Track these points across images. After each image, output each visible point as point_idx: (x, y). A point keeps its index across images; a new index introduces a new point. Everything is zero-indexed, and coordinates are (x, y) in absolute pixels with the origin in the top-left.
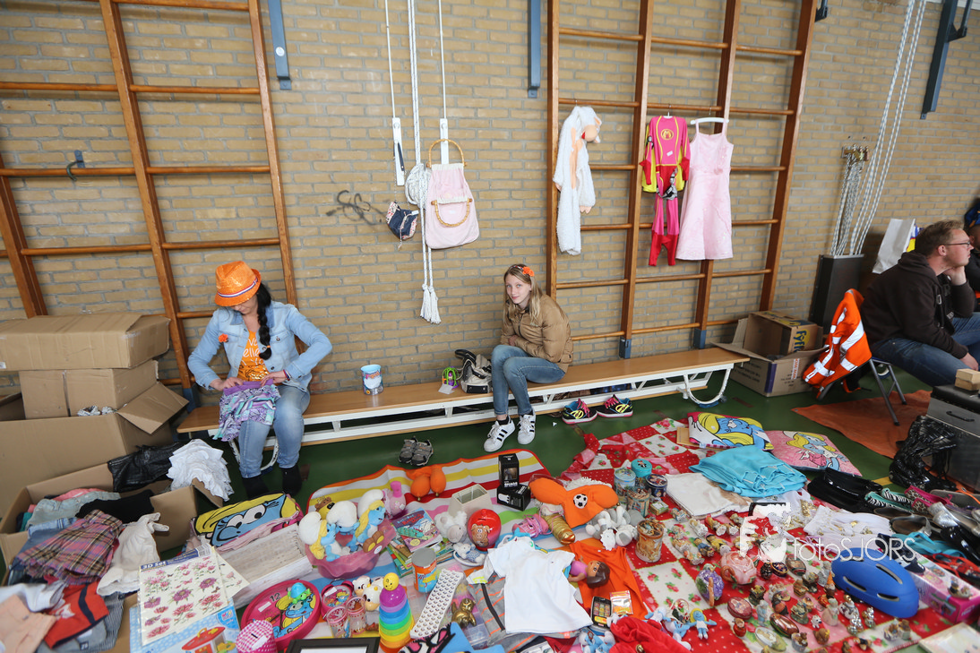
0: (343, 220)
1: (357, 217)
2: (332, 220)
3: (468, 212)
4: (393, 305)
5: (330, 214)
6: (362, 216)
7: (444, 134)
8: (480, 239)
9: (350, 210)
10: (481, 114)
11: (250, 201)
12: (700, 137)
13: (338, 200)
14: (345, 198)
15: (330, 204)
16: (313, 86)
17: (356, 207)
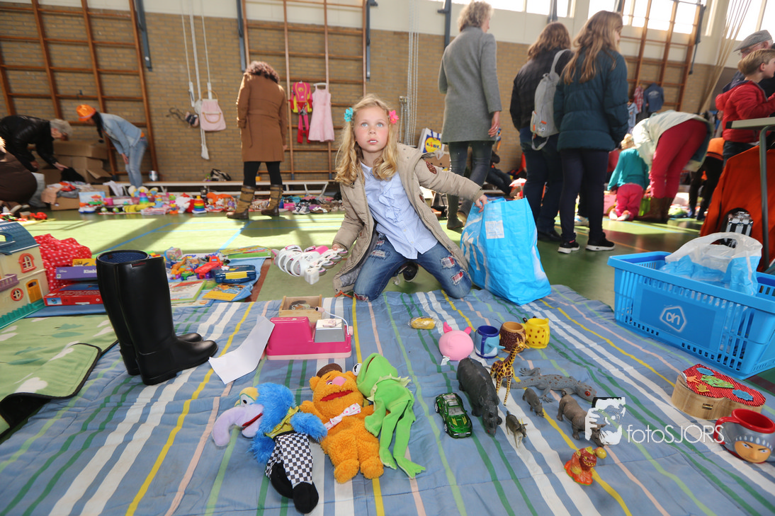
0: (173, 119)
1: (177, 118)
2: (168, 119)
3: (220, 118)
4: (193, 153)
5: (168, 116)
6: (179, 118)
7: (210, 88)
8: (226, 129)
9: (175, 115)
10: (224, 81)
11: (138, 110)
12: (317, 91)
13: (170, 111)
14: (173, 111)
15: (167, 112)
16: (160, 70)
17: (177, 114)
